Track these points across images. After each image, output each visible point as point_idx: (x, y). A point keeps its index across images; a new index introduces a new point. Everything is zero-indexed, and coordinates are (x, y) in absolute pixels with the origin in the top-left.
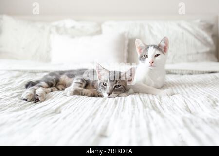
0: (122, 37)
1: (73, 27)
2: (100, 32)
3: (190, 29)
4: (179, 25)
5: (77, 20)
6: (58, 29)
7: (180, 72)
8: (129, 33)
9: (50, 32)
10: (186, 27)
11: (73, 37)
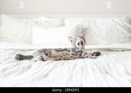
0: (78, 27)
1: (46, 22)
2: (63, 25)
3: (120, 23)
4: (113, 20)
5: (49, 18)
6: (37, 23)
7: (116, 50)
8: (82, 25)
9: (32, 25)
10: (118, 21)
11: (47, 28)
